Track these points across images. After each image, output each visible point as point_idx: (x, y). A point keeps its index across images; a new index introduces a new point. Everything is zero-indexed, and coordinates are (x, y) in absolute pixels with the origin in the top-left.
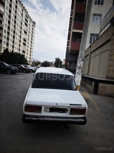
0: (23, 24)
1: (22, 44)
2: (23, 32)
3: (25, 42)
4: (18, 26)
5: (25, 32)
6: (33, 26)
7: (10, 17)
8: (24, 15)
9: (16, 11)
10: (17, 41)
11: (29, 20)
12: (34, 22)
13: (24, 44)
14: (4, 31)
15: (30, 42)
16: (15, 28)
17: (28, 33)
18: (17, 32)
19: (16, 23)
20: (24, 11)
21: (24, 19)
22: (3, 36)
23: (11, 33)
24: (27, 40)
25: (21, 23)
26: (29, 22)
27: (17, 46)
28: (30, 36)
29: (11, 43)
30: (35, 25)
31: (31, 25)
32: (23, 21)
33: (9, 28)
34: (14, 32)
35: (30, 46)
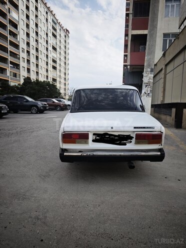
0: (50, 35)
1: (50, 68)
2: (50, 48)
3: (54, 65)
4: (43, 39)
5: (54, 49)
6: (65, 36)
7: (28, 26)
8: (50, 20)
9: (36, 16)
10: (42, 64)
11: (58, 27)
12: (67, 30)
13: (54, 68)
14: (21, 49)
15: (62, 64)
16: (38, 44)
17: (58, 49)
18: (42, 49)
19: (39, 35)
20: (49, 14)
21: (51, 28)
22: (21, 59)
23: (33, 52)
24: (58, 61)
25: (47, 34)
26: (58, 31)
27: (42, 72)
28: (62, 53)
29: (33, 68)
30: (69, 35)
31: (63, 34)
32: (49, 30)
33: (28, 44)
34: (37, 49)
35: (63, 70)
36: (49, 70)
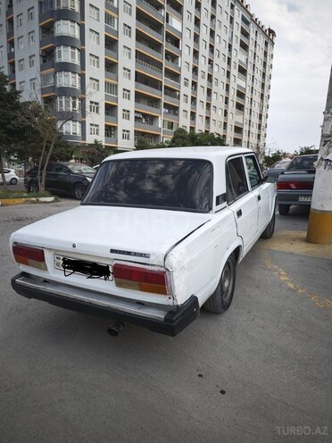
0: (236, 46)
1: (232, 108)
2: (235, 72)
3: (240, 102)
4: (221, 56)
5: (242, 71)
6: (266, 43)
7: (196, 37)
8: (238, 19)
9: (213, 17)
10: (217, 101)
11: (252, 30)
12: (271, 31)
13: (240, 107)
14: (182, 81)
15: (257, 98)
16: (212, 67)
17: (250, 71)
18: (219, 74)
19: (215, 51)
20: (236, 7)
21: (237, 32)
22: (182, 97)
23: (203, 82)
24: (248, 94)
25: (230, 46)
26: (252, 35)
27: (217, 116)
28: (258, 77)
29: (201, 111)
31: (261, 41)
32: (234, 38)
33: (195, 70)
34: (210, 77)
35: (256, 109)
36: (229, 112)
